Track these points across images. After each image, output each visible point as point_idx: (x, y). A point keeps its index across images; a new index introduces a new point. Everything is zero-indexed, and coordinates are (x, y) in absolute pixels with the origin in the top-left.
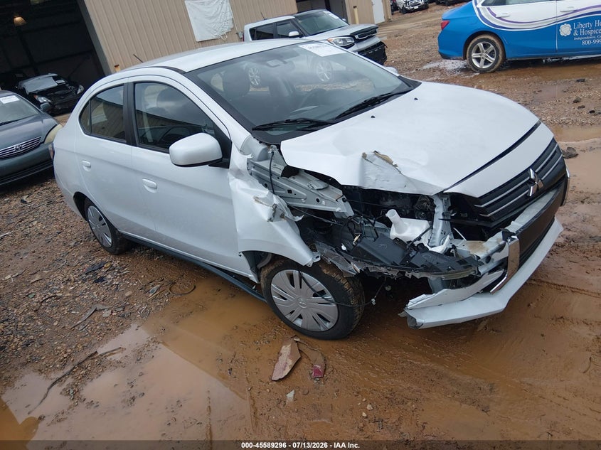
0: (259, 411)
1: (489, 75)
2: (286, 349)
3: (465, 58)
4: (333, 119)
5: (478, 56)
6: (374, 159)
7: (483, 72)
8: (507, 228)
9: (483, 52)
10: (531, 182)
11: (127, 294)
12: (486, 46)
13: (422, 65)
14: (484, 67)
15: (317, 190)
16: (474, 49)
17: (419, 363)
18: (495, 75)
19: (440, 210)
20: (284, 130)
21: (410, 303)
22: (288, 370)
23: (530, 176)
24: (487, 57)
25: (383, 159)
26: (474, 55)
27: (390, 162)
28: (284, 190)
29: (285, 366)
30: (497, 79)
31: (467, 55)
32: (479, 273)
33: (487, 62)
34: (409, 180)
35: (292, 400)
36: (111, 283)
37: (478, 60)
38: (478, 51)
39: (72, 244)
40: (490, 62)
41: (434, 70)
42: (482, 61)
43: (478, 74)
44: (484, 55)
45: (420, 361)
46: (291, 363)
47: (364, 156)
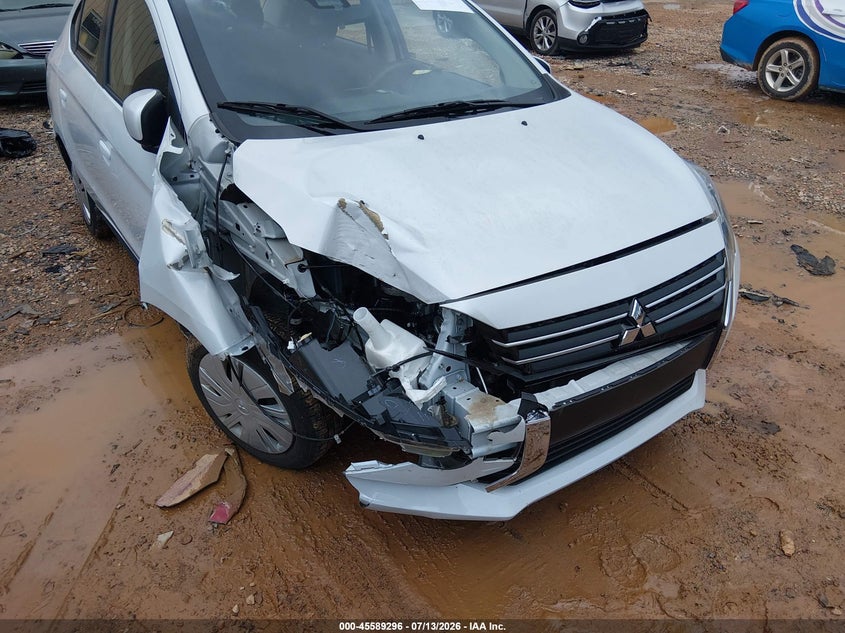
0: (107, 548)
1: (783, 104)
2: (208, 461)
3: (755, 69)
4: (366, 123)
5: (776, 69)
6: (358, 216)
7: (776, 97)
8: (537, 395)
9: (785, 64)
10: (629, 322)
11: (70, 303)
12: (792, 57)
13: (694, 63)
14: (779, 90)
15: (266, 238)
16: (773, 57)
17: (370, 549)
18: (792, 106)
19: (447, 329)
20: (275, 120)
21: (351, 468)
22: (186, 495)
23: (629, 312)
24: (788, 74)
25: (372, 220)
26: (770, 66)
27: (379, 227)
28: (232, 222)
29: (186, 488)
30: (792, 114)
31: (760, 65)
32: (471, 453)
33: (786, 83)
34: (400, 267)
35: (160, 546)
36: (65, 278)
37: (775, 76)
38: (778, 62)
39: (59, 205)
40: (791, 85)
41: (708, 73)
42: (780, 79)
43: (767, 98)
44: (786, 71)
45: (373, 547)
46: (197, 486)
47: (342, 205)
